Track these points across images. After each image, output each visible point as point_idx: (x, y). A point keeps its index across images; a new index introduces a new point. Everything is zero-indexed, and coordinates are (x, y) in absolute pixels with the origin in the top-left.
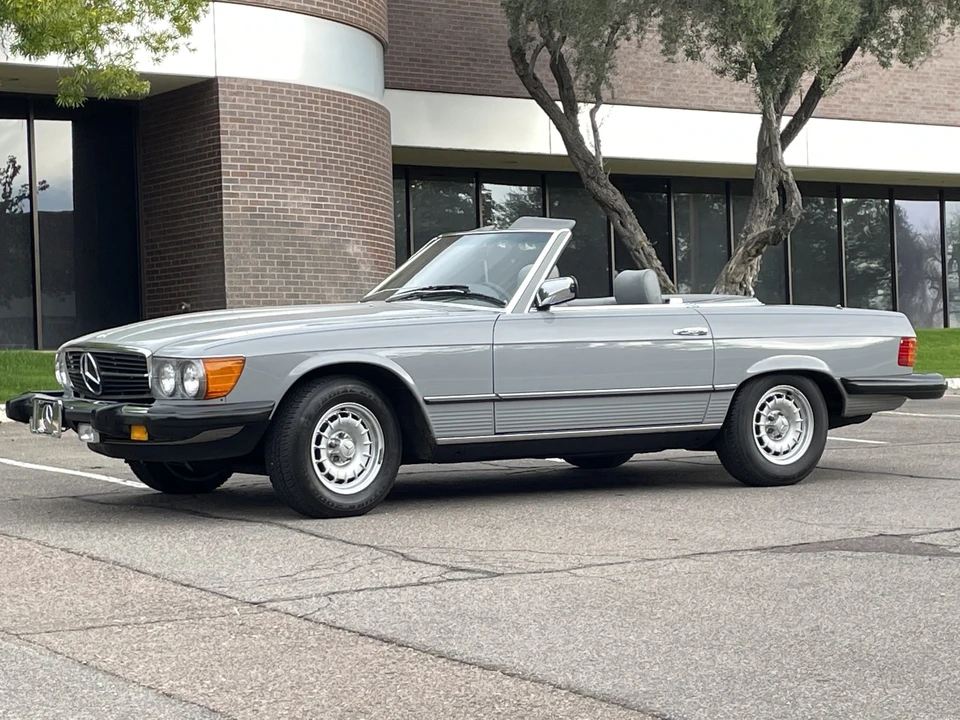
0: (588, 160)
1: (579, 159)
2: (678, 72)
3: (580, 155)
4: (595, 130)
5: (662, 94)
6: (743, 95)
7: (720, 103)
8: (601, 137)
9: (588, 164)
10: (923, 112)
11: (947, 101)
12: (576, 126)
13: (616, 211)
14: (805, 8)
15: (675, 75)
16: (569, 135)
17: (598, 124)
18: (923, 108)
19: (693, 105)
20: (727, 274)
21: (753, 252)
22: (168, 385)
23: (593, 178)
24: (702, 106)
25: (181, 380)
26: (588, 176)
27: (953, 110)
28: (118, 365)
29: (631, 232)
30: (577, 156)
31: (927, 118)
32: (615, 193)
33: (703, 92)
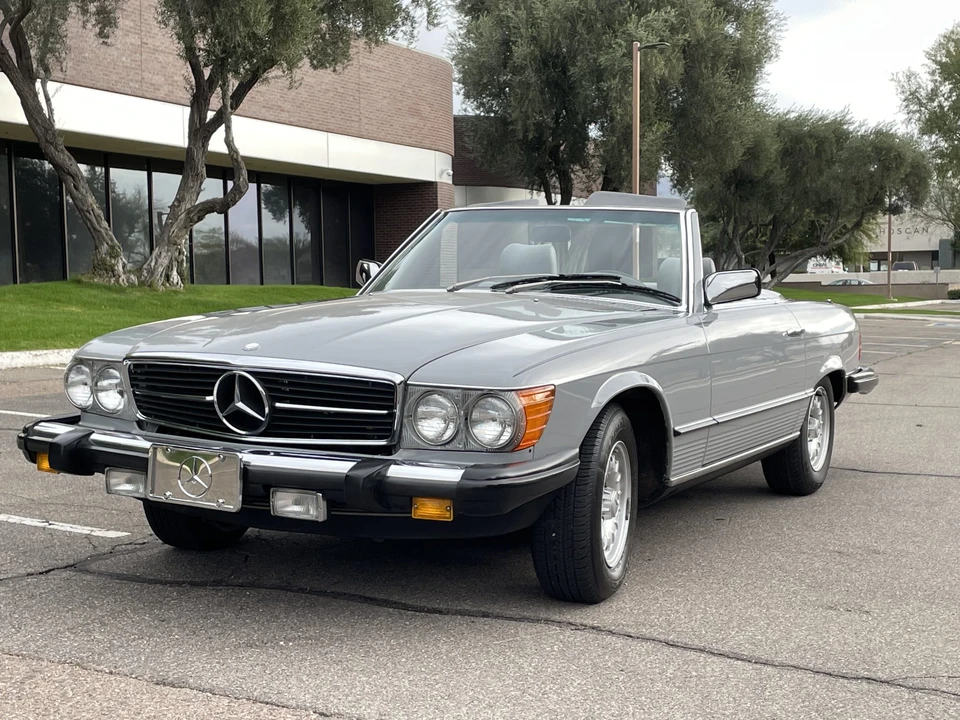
0: (47, 126)
1: (38, 124)
2: (87, 55)
3: (40, 121)
4: (48, 100)
5: (74, 73)
6: (137, 81)
7: (119, 87)
8: (53, 107)
9: (47, 130)
10: (264, 110)
11: (279, 104)
12: (36, 95)
13: (71, 175)
14: (287, 10)
15: (85, 58)
16: (30, 101)
17: (50, 94)
18: (264, 107)
19: (98, 86)
20: (169, 237)
21: (196, 218)
22: (431, 427)
23: (52, 143)
24: (106, 86)
25: (466, 422)
26: (47, 141)
27: (283, 111)
28: (291, 392)
29: (83, 195)
30: (36, 121)
31: (267, 115)
32: (70, 159)
33: (106, 75)
